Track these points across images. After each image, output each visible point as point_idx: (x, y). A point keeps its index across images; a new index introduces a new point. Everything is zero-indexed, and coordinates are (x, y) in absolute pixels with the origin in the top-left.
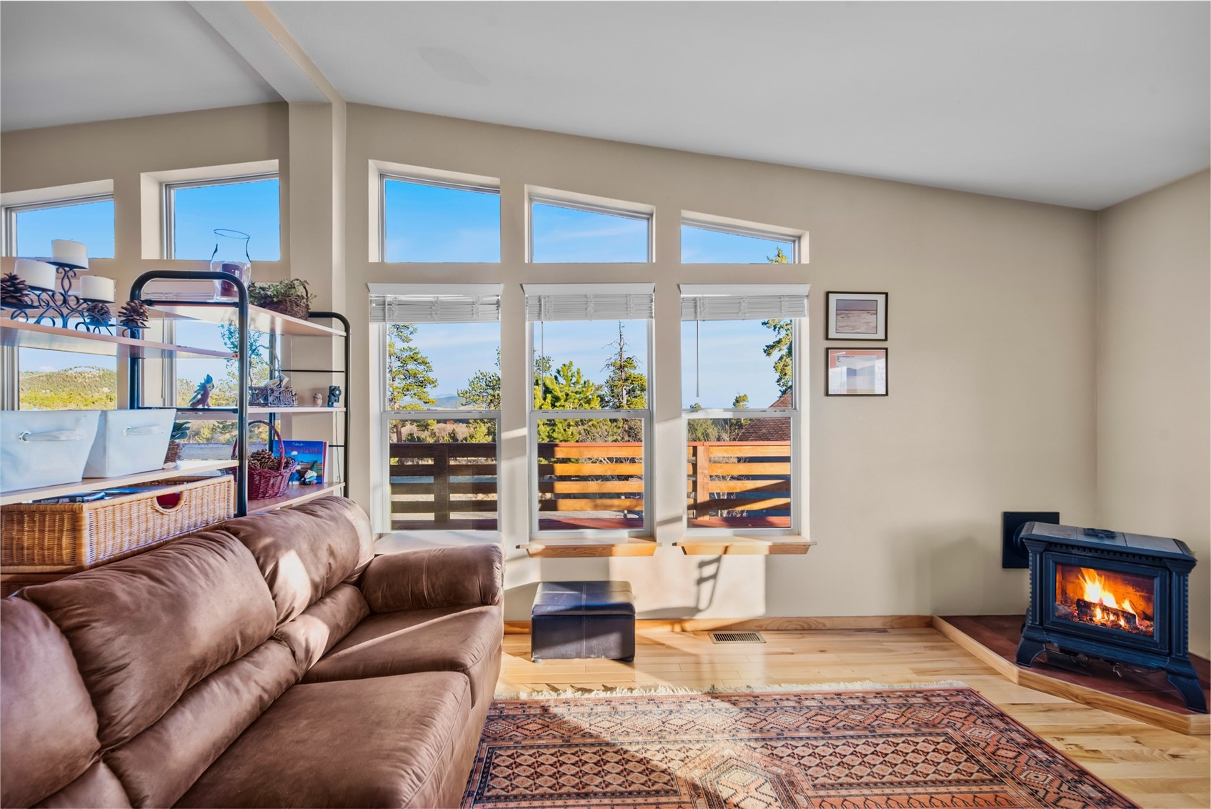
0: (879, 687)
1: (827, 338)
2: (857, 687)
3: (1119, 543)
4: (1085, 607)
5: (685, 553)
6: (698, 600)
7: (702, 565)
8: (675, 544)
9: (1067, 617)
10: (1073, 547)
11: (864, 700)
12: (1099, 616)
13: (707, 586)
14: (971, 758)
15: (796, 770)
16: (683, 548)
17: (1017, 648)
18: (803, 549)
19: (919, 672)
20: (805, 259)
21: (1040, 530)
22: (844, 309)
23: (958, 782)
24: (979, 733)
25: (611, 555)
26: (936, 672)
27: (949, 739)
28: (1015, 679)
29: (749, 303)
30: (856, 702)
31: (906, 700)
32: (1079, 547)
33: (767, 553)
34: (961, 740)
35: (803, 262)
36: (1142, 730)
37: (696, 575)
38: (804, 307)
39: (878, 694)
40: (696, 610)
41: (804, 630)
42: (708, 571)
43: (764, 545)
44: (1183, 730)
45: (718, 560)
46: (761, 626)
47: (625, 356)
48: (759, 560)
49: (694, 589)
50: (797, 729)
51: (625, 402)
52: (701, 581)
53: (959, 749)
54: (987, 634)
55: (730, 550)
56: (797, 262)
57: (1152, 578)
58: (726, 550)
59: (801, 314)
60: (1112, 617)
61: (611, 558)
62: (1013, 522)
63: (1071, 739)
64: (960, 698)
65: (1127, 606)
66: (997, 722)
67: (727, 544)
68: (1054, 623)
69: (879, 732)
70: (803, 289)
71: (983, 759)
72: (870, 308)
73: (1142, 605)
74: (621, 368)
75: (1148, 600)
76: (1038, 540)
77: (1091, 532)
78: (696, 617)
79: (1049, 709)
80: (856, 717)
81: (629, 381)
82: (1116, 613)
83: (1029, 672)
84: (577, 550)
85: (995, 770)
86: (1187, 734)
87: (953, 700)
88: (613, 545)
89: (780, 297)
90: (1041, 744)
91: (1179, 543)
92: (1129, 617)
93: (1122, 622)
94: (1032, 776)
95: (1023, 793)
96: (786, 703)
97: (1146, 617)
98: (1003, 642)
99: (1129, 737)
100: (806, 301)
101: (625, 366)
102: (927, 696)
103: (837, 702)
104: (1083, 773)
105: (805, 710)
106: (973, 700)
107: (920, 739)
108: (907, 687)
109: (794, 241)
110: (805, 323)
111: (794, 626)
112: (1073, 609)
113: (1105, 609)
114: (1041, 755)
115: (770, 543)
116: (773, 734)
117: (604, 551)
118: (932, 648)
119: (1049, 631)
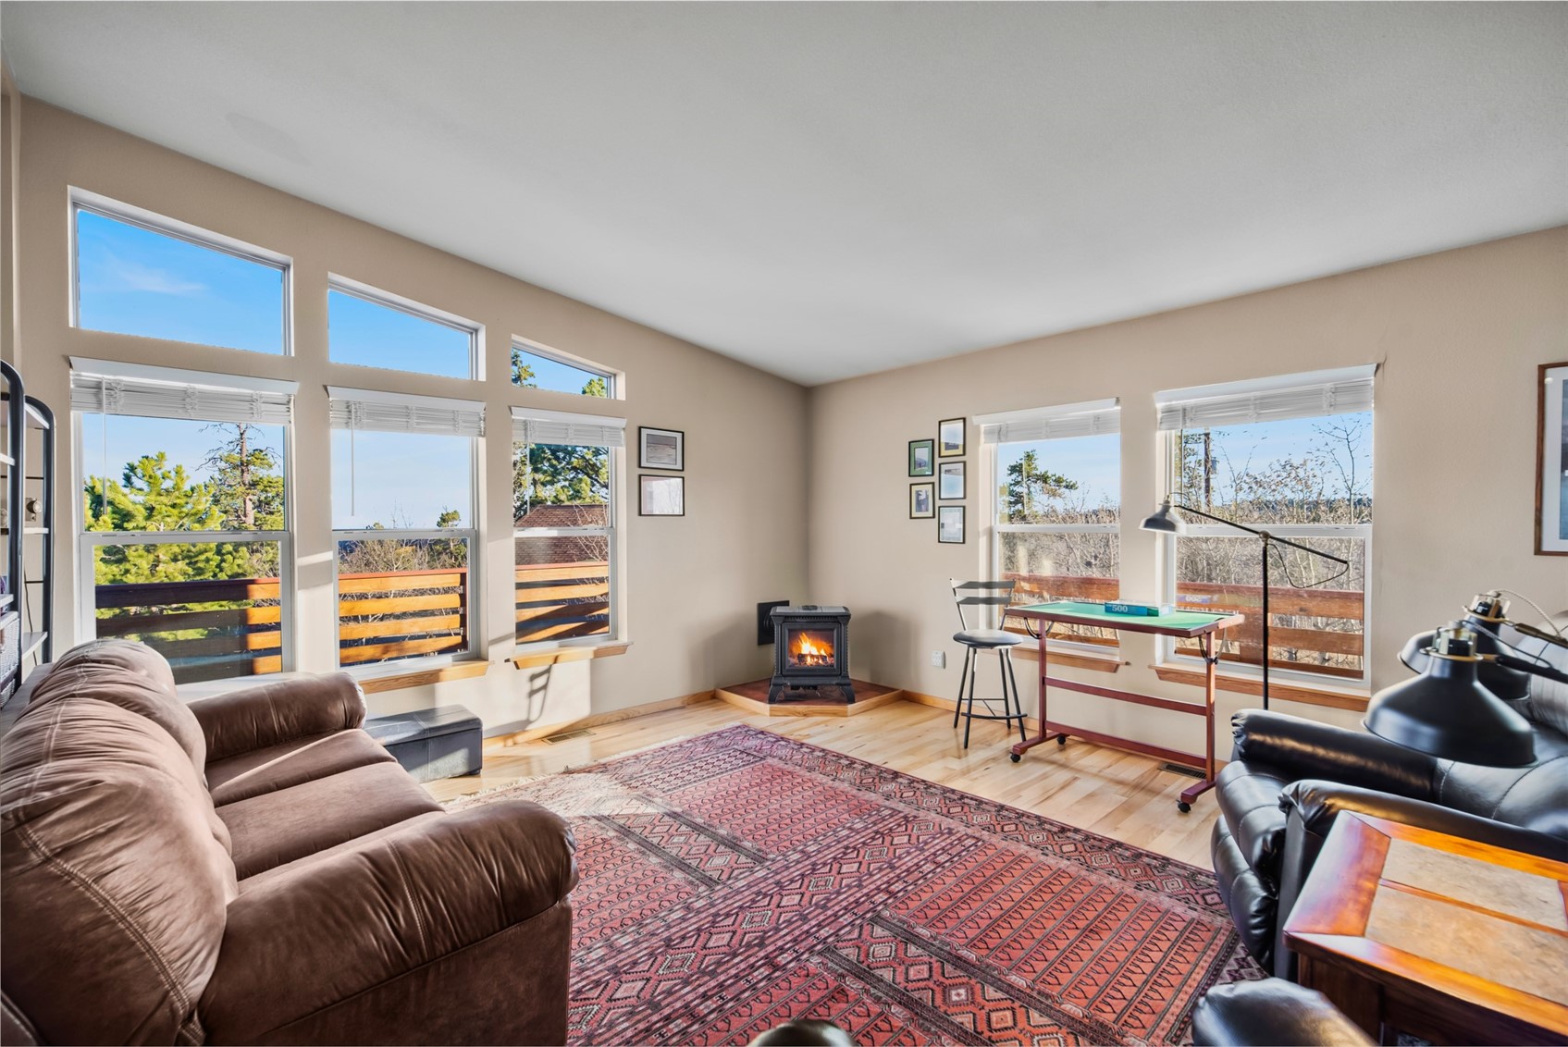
0: (689, 737)
1: (640, 466)
2: (674, 741)
3: (819, 611)
4: (802, 657)
5: (518, 668)
6: (529, 712)
7: (533, 678)
8: (507, 661)
9: (794, 665)
10: (797, 617)
11: (681, 746)
12: (809, 661)
13: (538, 697)
14: (748, 754)
15: (649, 789)
16: (516, 663)
17: (768, 696)
18: (622, 649)
19: (710, 724)
20: (621, 395)
21: (780, 610)
22: (655, 442)
23: (744, 765)
24: (752, 743)
25: (438, 682)
26: (720, 722)
27: (735, 750)
28: (768, 713)
29: (576, 430)
30: (677, 748)
31: (707, 739)
32: (800, 617)
33: (592, 657)
34: (742, 749)
35: (618, 398)
36: (828, 721)
37: (527, 688)
38: (621, 437)
39: (689, 741)
40: (528, 722)
41: (623, 720)
42: (539, 682)
43: (589, 651)
44: (844, 715)
45: (548, 671)
46: (587, 724)
47: (249, 447)
48: (584, 666)
49: (525, 702)
50: (642, 771)
51: (250, 520)
52: (532, 693)
53: (742, 752)
54: (751, 692)
55: (559, 660)
56: (613, 398)
57: (833, 630)
58: (556, 660)
59: (618, 444)
60: (816, 660)
61: (437, 684)
62: (764, 609)
63: (796, 733)
64: (739, 730)
65: (823, 653)
66: (760, 736)
67: (556, 654)
68: (788, 670)
69: (695, 758)
70: (622, 423)
71: (755, 753)
72: (670, 443)
73: (829, 650)
74: (243, 466)
75: (832, 647)
76: (779, 616)
77: (806, 608)
78: (528, 728)
79: (786, 723)
80: (678, 756)
81: (260, 487)
82: (817, 657)
83: (775, 706)
84: (400, 681)
85: (761, 756)
86: (846, 716)
87: (734, 732)
88: (441, 670)
89: (602, 427)
90: (782, 739)
91: (845, 608)
92: (823, 658)
93: (820, 661)
94: (780, 752)
95: (776, 760)
96: (628, 762)
97: (832, 656)
98: (760, 694)
99: (823, 725)
100: (622, 432)
101: (248, 463)
102: (720, 735)
103: (663, 752)
104: (802, 744)
105: (643, 762)
106: (746, 729)
107: (720, 755)
108: (706, 733)
109: (610, 377)
110: (622, 450)
111: (616, 719)
112: (795, 660)
113: (812, 656)
114: (783, 743)
115: (595, 648)
116: (626, 778)
117: (430, 678)
118: (717, 710)
119: (785, 676)
